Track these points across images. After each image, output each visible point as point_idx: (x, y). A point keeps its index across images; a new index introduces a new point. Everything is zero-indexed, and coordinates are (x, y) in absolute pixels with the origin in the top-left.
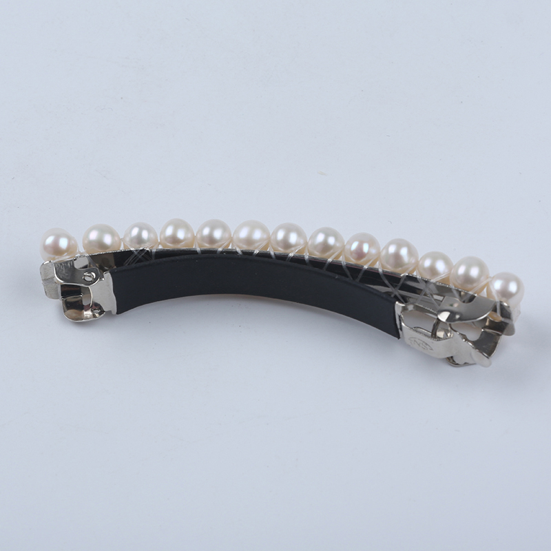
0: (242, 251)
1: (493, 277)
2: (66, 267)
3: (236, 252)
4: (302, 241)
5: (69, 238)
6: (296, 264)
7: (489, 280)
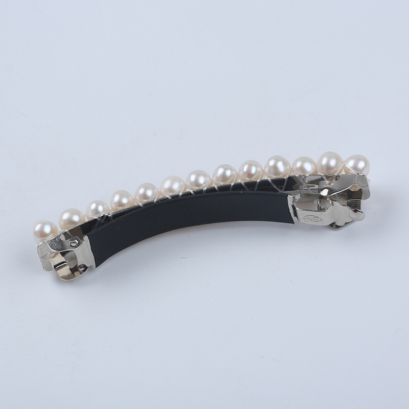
0: (171, 196)
1: (347, 160)
2: (56, 242)
3: (168, 198)
4: (208, 179)
5: (51, 225)
6: (211, 193)
7: (344, 163)
